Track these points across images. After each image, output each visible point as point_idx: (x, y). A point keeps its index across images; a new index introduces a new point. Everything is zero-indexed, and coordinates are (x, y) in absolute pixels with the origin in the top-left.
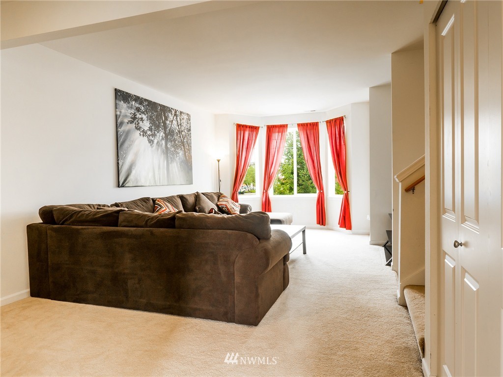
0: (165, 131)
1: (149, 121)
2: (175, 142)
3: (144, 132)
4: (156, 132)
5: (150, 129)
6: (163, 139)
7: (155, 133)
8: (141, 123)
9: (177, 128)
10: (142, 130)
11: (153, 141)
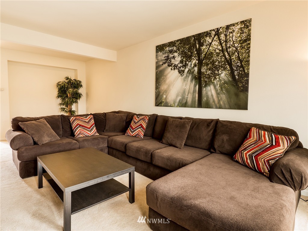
0: (199, 57)
1: (180, 56)
2: (213, 64)
3: (175, 66)
4: (188, 62)
5: (181, 62)
6: (195, 65)
7: (186, 63)
8: (173, 60)
9: (220, 47)
10: (174, 65)
11: (183, 71)
